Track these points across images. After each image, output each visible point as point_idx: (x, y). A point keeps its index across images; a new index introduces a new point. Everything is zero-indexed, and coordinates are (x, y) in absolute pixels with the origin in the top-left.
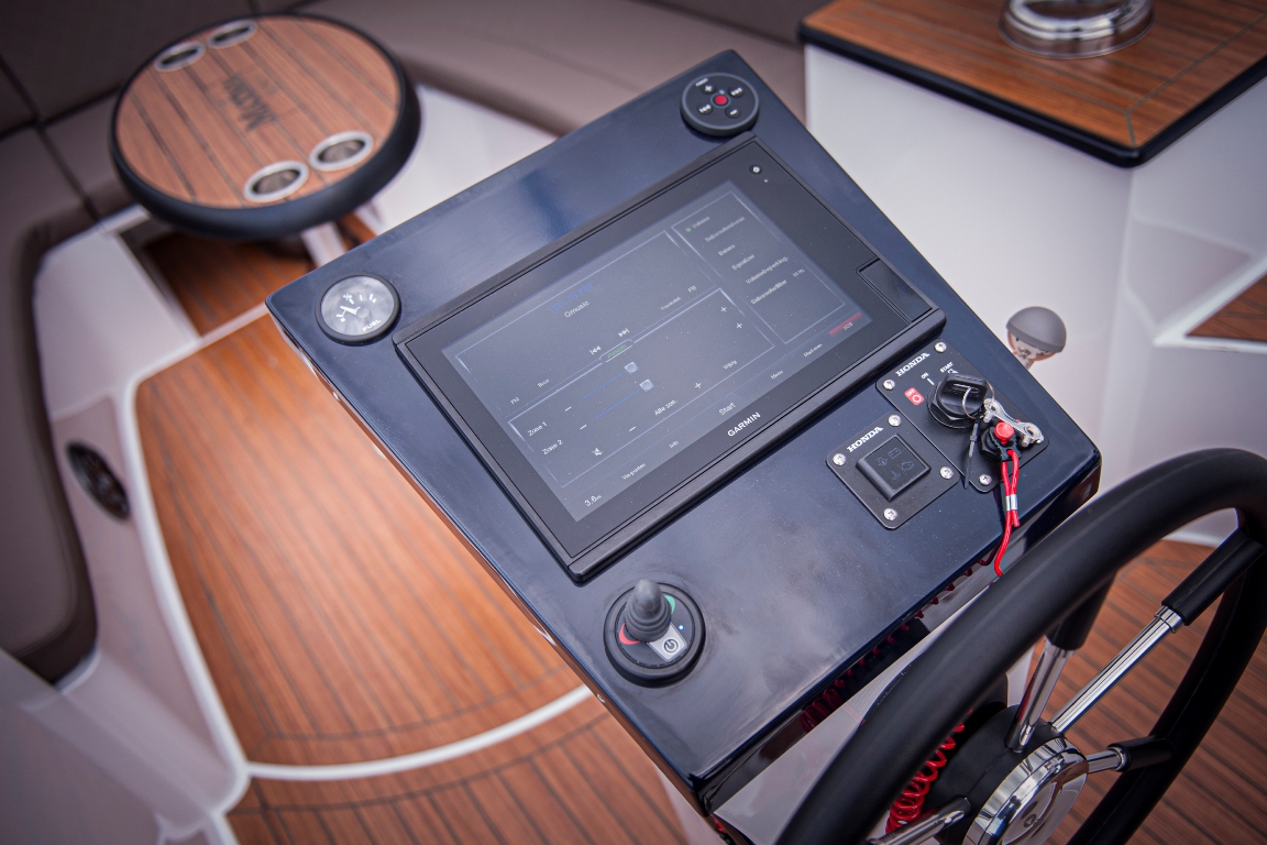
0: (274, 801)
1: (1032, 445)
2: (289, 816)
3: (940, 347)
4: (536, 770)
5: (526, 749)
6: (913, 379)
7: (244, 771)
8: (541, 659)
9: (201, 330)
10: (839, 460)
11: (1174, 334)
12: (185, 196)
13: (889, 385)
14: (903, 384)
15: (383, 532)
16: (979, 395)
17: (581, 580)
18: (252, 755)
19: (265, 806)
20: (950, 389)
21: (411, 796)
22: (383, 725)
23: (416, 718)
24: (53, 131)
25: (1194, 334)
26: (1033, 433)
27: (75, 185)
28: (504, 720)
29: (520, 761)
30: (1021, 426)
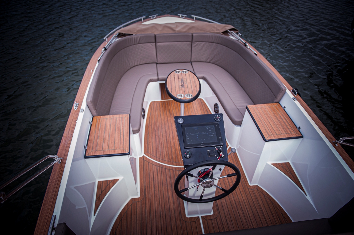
0: (145, 159)
1: (223, 157)
2: (146, 162)
3: (222, 147)
4: (174, 172)
5: (174, 169)
6: (218, 148)
7: (143, 154)
8: (181, 161)
9: (162, 99)
10: (208, 150)
11: (270, 163)
12: (171, 93)
13: (216, 147)
14: (217, 148)
15: (171, 137)
16: (221, 151)
17: (185, 148)
18: (145, 153)
19: (144, 159)
20: (219, 150)
21: (159, 167)
22: (160, 158)
23: (164, 159)
24: (158, 65)
25: (272, 164)
26: (223, 156)
27: (158, 76)
28: (173, 165)
29: (172, 170)
30: (223, 155)
